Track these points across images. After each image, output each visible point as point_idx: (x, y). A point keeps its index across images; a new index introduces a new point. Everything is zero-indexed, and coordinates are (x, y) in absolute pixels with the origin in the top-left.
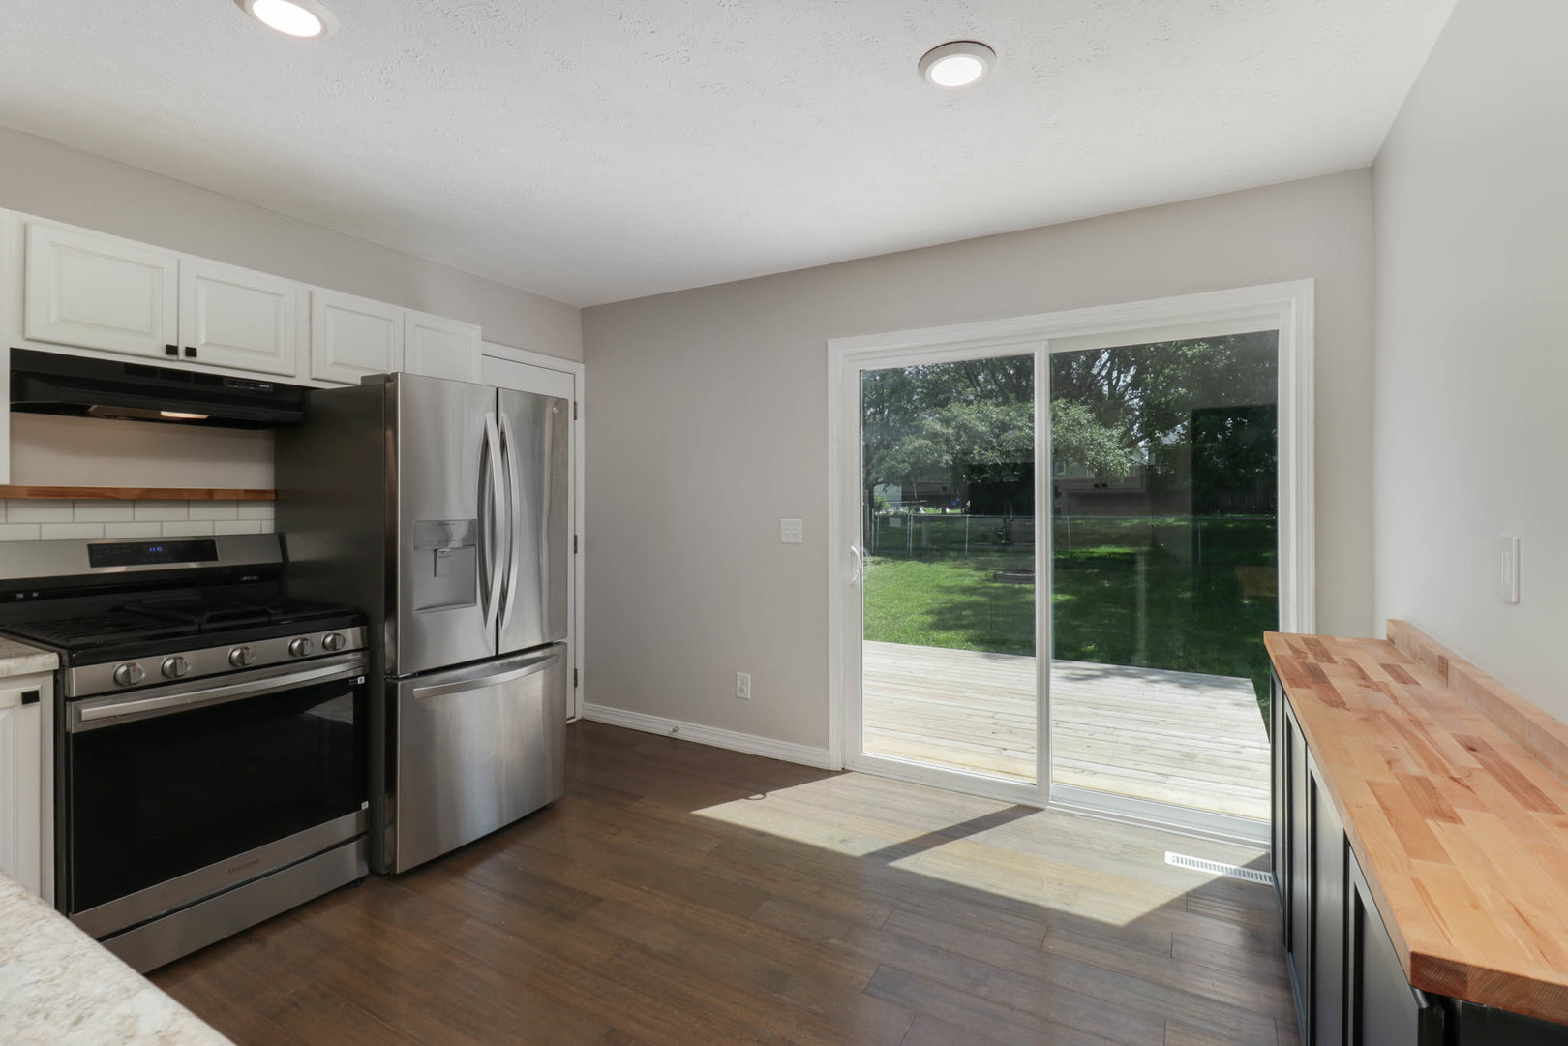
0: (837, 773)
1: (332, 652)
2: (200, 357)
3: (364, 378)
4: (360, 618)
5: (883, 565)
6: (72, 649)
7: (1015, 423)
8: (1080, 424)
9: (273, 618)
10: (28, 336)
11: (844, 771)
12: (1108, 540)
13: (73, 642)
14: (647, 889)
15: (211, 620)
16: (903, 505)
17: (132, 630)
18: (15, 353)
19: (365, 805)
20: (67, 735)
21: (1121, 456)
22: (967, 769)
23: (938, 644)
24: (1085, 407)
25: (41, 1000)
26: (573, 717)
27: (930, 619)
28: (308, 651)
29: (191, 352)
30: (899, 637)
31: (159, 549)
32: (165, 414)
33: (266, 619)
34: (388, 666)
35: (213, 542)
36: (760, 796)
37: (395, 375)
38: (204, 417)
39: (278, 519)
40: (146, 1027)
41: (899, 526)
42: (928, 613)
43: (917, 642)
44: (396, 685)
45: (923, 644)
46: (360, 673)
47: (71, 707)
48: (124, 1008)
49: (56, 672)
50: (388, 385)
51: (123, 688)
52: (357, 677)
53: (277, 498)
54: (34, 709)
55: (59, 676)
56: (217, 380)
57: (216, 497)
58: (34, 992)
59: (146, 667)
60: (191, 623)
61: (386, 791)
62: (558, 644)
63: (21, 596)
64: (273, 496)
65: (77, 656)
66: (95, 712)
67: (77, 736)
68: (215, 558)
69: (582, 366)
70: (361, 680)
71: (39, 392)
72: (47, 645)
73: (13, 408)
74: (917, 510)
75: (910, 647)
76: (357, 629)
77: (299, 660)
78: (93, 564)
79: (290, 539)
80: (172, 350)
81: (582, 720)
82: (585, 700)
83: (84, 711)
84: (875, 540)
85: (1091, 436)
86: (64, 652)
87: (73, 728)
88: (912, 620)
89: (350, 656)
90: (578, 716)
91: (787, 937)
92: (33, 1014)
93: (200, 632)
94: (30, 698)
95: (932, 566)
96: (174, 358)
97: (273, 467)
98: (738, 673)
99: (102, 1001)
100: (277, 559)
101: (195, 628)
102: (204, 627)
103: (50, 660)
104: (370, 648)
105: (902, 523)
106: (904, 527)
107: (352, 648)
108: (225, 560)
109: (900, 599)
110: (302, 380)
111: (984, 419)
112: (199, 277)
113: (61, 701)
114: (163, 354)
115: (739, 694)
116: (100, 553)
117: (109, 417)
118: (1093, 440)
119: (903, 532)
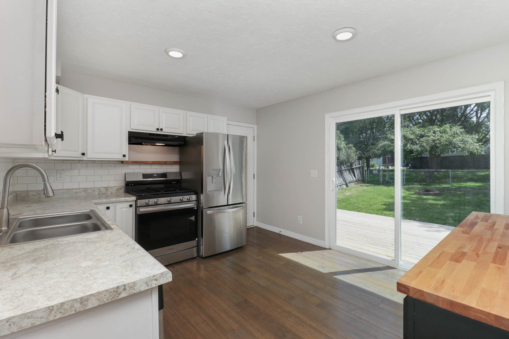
0: (327, 249)
1: (189, 201)
2: (164, 130)
3: (197, 134)
4: (196, 193)
5: (369, 187)
6: (138, 196)
7: (427, 134)
8: (457, 134)
9: (177, 192)
10: (131, 128)
11: (330, 249)
12: (471, 180)
13: (139, 194)
14: (262, 270)
15: (164, 191)
16: (383, 165)
17: (149, 193)
18: (129, 132)
19: (197, 239)
20: (137, 214)
21: (477, 146)
22: (374, 254)
23: (385, 215)
24: (460, 127)
25: (124, 244)
26: (253, 226)
27: (384, 207)
28: (184, 200)
29: (162, 130)
30: (371, 212)
31: (156, 175)
32: (157, 144)
33: (175, 192)
34: (202, 205)
35: (166, 174)
36: (301, 252)
37: (203, 133)
38: (164, 144)
39: (180, 168)
40: (136, 248)
41: (377, 173)
42: (384, 205)
43: (377, 214)
44: (203, 210)
45: (379, 215)
46: (196, 206)
47: (138, 208)
48: (134, 246)
49: (135, 201)
50: (202, 135)
51: (147, 205)
52: (195, 207)
53: (180, 163)
54: (131, 208)
55: (136, 201)
56: (167, 136)
57: (167, 163)
58: (123, 243)
59: (152, 201)
60: (161, 192)
61: (201, 237)
62: (245, 203)
63: (130, 185)
64: (179, 163)
65: (139, 198)
66: (142, 210)
67: (139, 214)
68: (167, 178)
69: (256, 125)
70: (196, 208)
71: (133, 140)
72: (134, 195)
73: (129, 144)
74: (388, 167)
75: (374, 215)
76: (195, 195)
77: (182, 202)
78: (143, 178)
79: (183, 173)
80: (158, 129)
81: (256, 227)
82: (257, 221)
83: (140, 210)
84: (367, 178)
85: (462, 138)
86: (137, 197)
87: (138, 213)
88: (377, 207)
89: (194, 202)
90: (255, 226)
91: (298, 288)
92: (122, 245)
93: (162, 194)
94: (131, 206)
95: (389, 188)
96: (158, 131)
97: (179, 156)
98: (298, 216)
99: (131, 245)
100: (180, 178)
101: (161, 193)
102: (163, 193)
103: (134, 198)
104: (198, 200)
105: (378, 172)
106: (379, 173)
107: (194, 200)
108: (169, 178)
109: (374, 199)
110: (185, 135)
111: (413, 133)
112: (163, 112)
113: (136, 207)
114: (156, 131)
115: (298, 222)
116: (145, 176)
117: (146, 145)
118: (463, 140)
119: (378, 175)
